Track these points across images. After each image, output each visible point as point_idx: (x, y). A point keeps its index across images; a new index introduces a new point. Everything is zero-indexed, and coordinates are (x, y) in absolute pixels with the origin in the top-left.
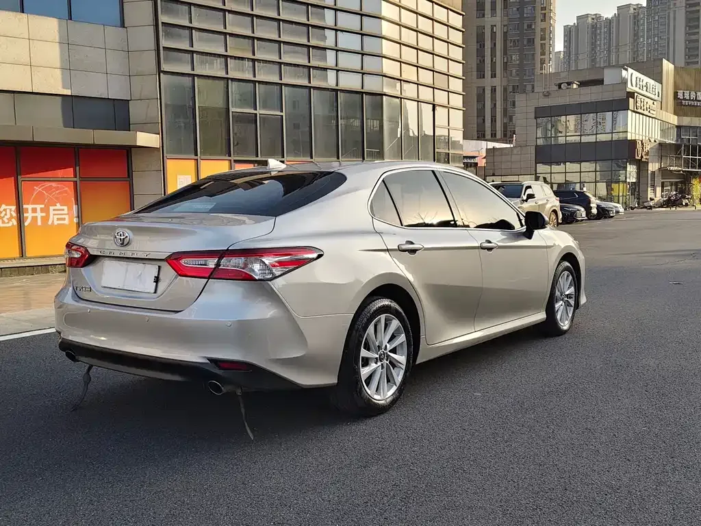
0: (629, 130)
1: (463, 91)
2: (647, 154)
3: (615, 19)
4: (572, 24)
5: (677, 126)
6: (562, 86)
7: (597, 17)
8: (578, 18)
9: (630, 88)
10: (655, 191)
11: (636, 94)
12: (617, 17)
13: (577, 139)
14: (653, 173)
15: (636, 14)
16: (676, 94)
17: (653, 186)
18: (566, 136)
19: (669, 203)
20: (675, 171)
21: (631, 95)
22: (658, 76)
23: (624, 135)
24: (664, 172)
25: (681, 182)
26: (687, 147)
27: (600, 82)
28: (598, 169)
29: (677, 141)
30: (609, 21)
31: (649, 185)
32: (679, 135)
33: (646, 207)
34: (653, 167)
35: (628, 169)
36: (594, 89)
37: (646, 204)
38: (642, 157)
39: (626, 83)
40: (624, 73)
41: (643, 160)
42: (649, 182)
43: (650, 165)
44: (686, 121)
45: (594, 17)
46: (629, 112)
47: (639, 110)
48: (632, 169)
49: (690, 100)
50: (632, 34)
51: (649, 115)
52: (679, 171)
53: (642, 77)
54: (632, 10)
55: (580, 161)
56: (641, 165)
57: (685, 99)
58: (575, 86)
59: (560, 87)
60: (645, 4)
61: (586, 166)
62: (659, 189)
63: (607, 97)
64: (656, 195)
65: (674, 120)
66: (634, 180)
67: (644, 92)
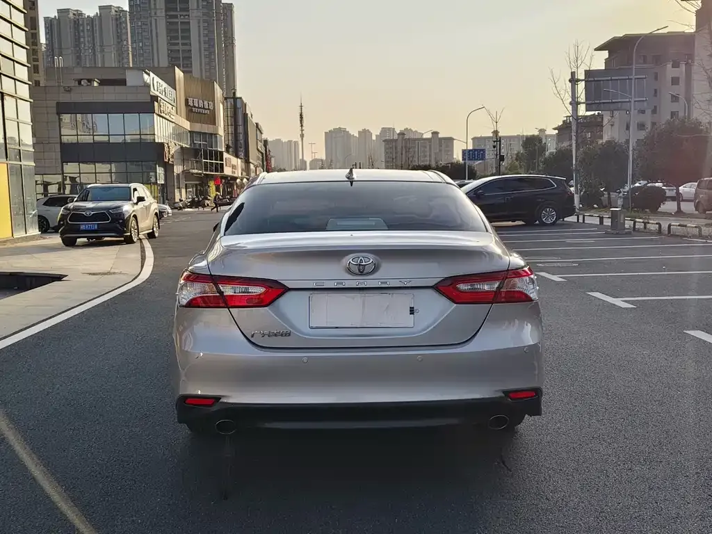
0: (156, 133)
1: (29, 80)
2: (173, 157)
3: (97, 18)
4: (53, 17)
5: (189, 131)
6: (82, 83)
7: (79, 14)
8: (60, 11)
9: (154, 92)
10: (180, 192)
11: (159, 98)
12: (99, 17)
13: (105, 139)
14: (178, 175)
15: (118, 17)
16: (187, 101)
17: (179, 188)
18: (94, 135)
19: (194, 204)
20: (197, 174)
21: (155, 98)
22: (172, 83)
23: (152, 137)
24: (187, 174)
25: (200, 185)
26: (205, 152)
27: (123, 82)
28: (114, 170)
29: (191, 145)
30: (91, 20)
31: (176, 187)
32: (192, 141)
33: (176, 208)
34: (178, 169)
35: (158, 171)
36: (118, 88)
37: (176, 205)
38: (169, 159)
39: (149, 86)
40: (146, 76)
41: (170, 162)
42: (176, 184)
43: (175, 167)
44: (198, 127)
45: (75, 13)
46: (155, 116)
47: (162, 114)
48: (160, 171)
49: (198, 108)
50: (115, 37)
51: (170, 119)
52: (200, 174)
53: (160, 81)
54: (113, 12)
55: (94, 162)
56: (168, 168)
57: (195, 107)
58: (96, 84)
59: (80, 83)
60: (126, 8)
61: (101, 167)
62: (183, 191)
63: (131, 98)
64: (181, 195)
65: (187, 125)
66: (163, 183)
67: (163, 97)
